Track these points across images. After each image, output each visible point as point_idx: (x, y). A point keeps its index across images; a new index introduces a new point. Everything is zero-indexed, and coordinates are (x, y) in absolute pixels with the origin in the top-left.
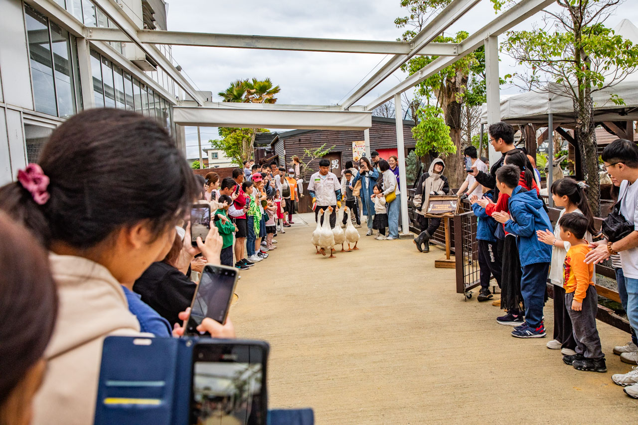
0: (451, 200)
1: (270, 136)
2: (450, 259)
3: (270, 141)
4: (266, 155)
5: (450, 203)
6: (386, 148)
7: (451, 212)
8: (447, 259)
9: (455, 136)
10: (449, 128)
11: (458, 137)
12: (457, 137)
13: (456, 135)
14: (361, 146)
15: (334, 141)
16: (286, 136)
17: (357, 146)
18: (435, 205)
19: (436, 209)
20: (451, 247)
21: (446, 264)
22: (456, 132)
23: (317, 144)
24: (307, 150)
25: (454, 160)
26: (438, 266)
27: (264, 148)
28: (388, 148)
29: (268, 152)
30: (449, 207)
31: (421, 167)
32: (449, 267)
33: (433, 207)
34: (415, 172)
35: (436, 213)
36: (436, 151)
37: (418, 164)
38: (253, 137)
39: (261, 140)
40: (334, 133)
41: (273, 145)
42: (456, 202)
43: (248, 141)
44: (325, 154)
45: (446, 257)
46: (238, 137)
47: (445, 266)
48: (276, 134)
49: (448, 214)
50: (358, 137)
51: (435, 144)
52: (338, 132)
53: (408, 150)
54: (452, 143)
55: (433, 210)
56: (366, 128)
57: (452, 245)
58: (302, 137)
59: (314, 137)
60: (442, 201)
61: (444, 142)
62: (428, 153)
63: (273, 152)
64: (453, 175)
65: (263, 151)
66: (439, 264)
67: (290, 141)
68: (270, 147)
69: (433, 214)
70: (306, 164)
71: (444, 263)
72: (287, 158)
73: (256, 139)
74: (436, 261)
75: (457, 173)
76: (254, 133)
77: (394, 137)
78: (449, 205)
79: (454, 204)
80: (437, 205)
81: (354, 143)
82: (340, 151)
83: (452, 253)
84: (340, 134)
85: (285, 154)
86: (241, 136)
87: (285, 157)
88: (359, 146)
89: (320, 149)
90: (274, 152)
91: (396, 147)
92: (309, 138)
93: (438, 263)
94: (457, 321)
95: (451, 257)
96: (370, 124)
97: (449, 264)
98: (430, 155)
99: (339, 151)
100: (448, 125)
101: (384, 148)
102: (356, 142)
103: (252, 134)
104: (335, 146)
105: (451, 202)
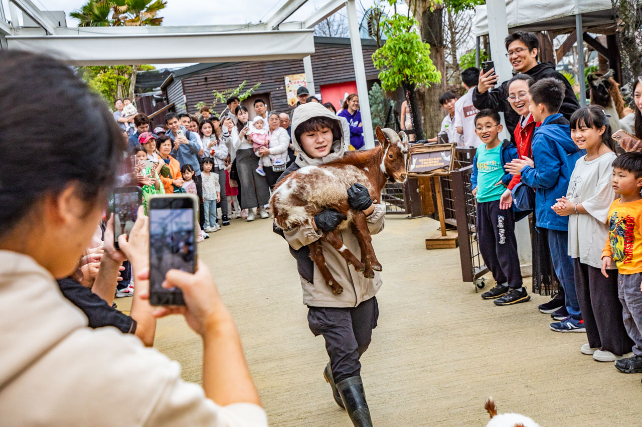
0: (442, 151)
1: (157, 76)
2: (446, 235)
3: (161, 82)
4: (154, 105)
5: (441, 156)
6: (335, 82)
7: (444, 168)
8: (443, 235)
9: (436, 58)
10: (428, 46)
11: (441, 59)
12: (439, 59)
13: (438, 56)
14: (298, 82)
15: (257, 77)
16: (185, 75)
17: (293, 82)
18: (420, 161)
19: (422, 166)
20: (446, 218)
21: (442, 243)
22: (437, 51)
23: (233, 83)
24: (218, 93)
25: (438, 93)
26: (431, 247)
27: (149, 94)
28: (338, 82)
29: (157, 101)
30: (440, 161)
31: (391, 107)
32: (446, 246)
33: (418, 163)
34: (382, 115)
35: (423, 171)
36: (411, 83)
37: (385, 103)
38: (133, 79)
39: (144, 82)
40: (257, 65)
41: (164, 89)
42: (449, 152)
43: (126, 85)
44: (246, 97)
45: (440, 233)
46: (110, 80)
47: (441, 246)
48: (167, 72)
49: (440, 172)
50: (292, 69)
51: (407, 72)
52: (263, 63)
53: (371, 82)
54: (434, 67)
55: (417, 167)
56: (306, 55)
57: (448, 215)
58: (209, 74)
59: (226, 72)
60: (430, 153)
61: (421, 67)
62: (401, 86)
63: (165, 99)
64: (438, 115)
65: (149, 99)
66: (432, 244)
67: (192, 82)
68: (160, 92)
69: (418, 173)
70: (220, 113)
71: (438, 242)
72: (189, 107)
73: (137, 82)
74: (427, 240)
75: (442, 112)
76: (134, 73)
77: (349, 65)
78: (440, 158)
79: (447, 156)
80: (422, 160)
81: (287, 79)
82: (268, 91)
83: (449, 227)
84: (267, 66)
85: (185, 101)
86: (113, 78)
87: (187, 106)
88: (295, 83)
89: (238, 89)
90: (167, 99)
91: (353, 80)
92: (220, 75)
93: (430, 243)
94: (468, 321)
95: (447, 232)
96: (312, 49)
97: (447, 242)
98: (404, 88)
99: (266, 91)
100: (427, 42)
101: (332, 82)
102: (291, 76)
103: (130, 75)
104: (259, 84)
105: (443, 154)
